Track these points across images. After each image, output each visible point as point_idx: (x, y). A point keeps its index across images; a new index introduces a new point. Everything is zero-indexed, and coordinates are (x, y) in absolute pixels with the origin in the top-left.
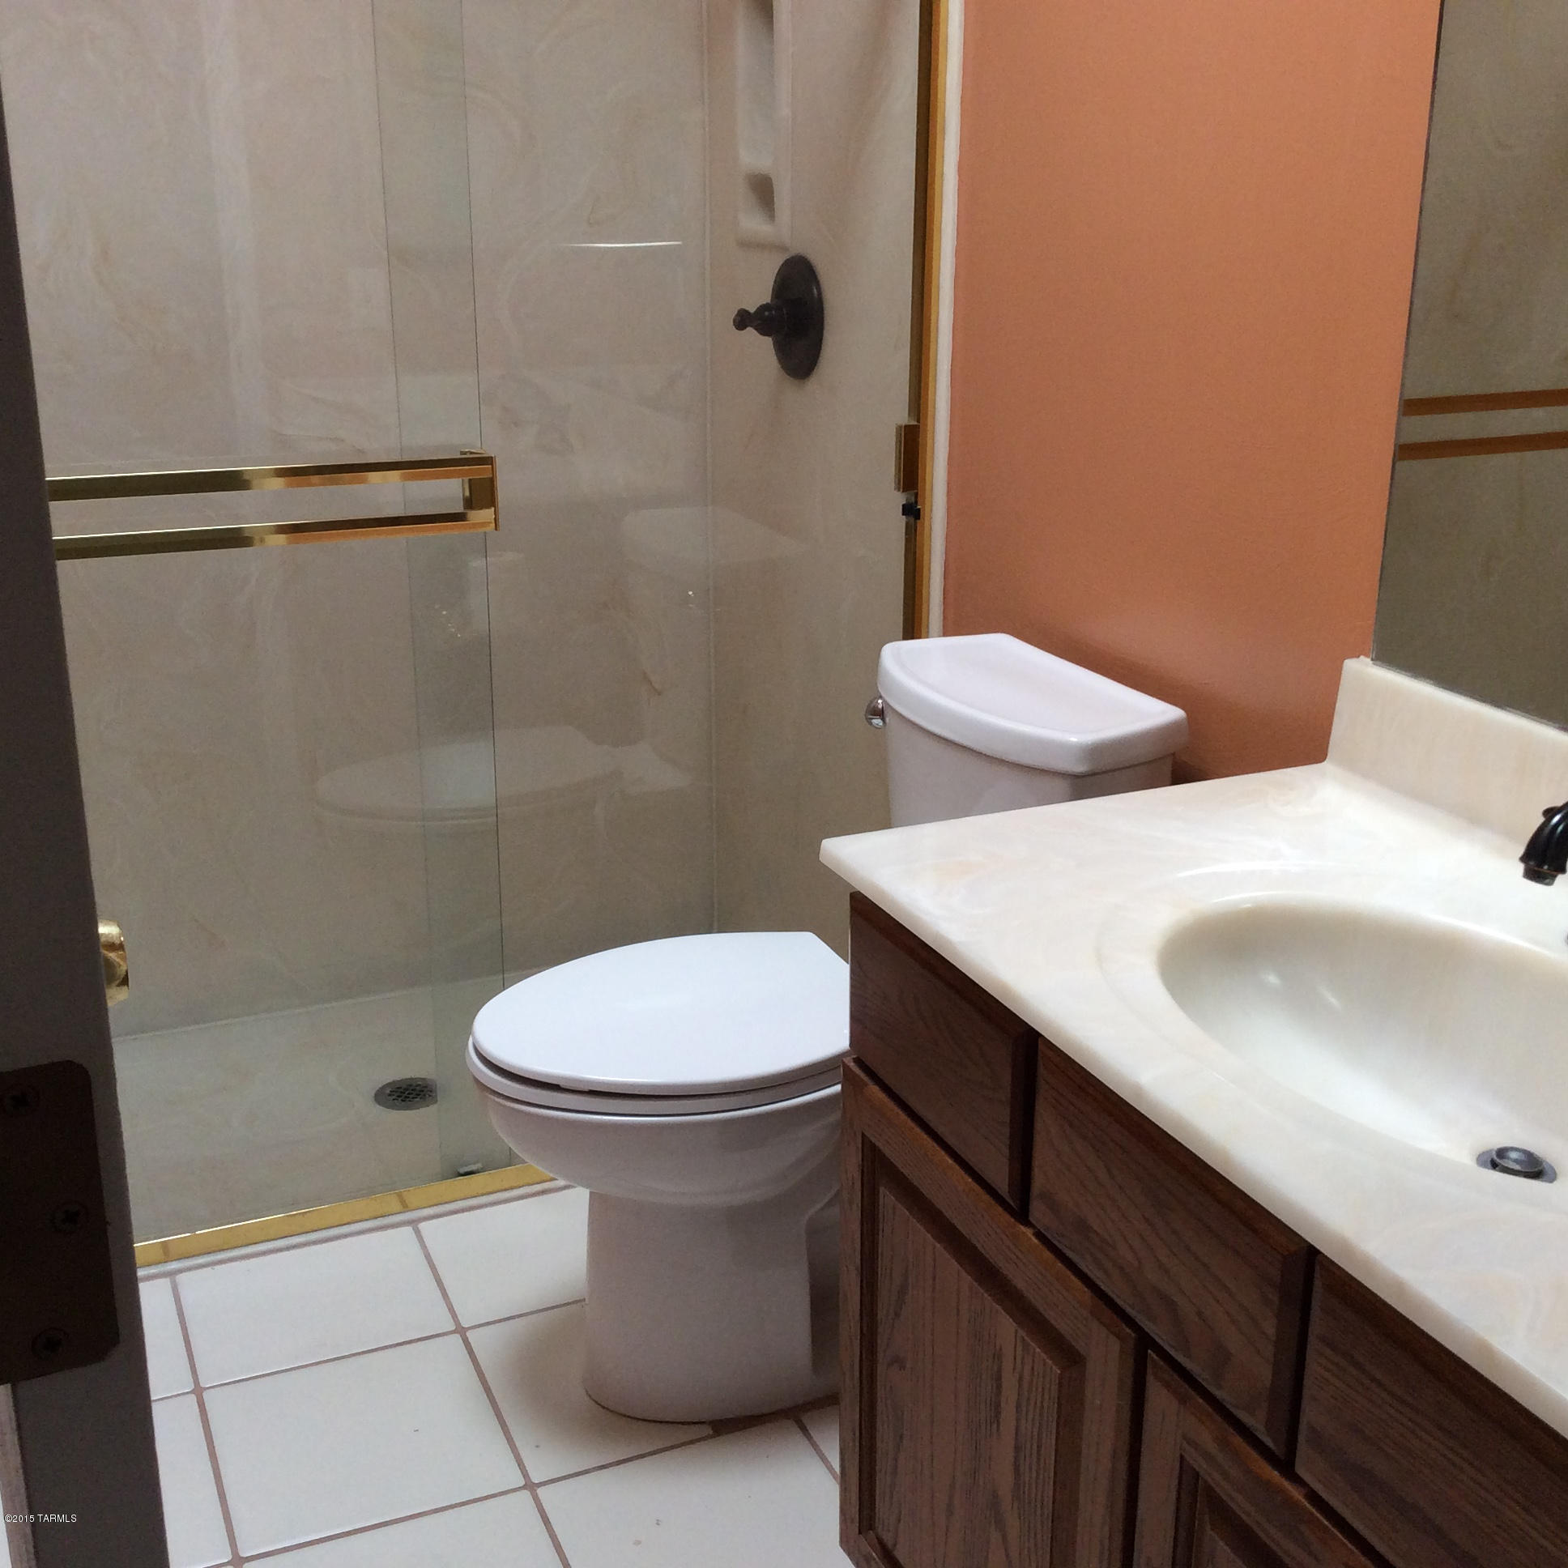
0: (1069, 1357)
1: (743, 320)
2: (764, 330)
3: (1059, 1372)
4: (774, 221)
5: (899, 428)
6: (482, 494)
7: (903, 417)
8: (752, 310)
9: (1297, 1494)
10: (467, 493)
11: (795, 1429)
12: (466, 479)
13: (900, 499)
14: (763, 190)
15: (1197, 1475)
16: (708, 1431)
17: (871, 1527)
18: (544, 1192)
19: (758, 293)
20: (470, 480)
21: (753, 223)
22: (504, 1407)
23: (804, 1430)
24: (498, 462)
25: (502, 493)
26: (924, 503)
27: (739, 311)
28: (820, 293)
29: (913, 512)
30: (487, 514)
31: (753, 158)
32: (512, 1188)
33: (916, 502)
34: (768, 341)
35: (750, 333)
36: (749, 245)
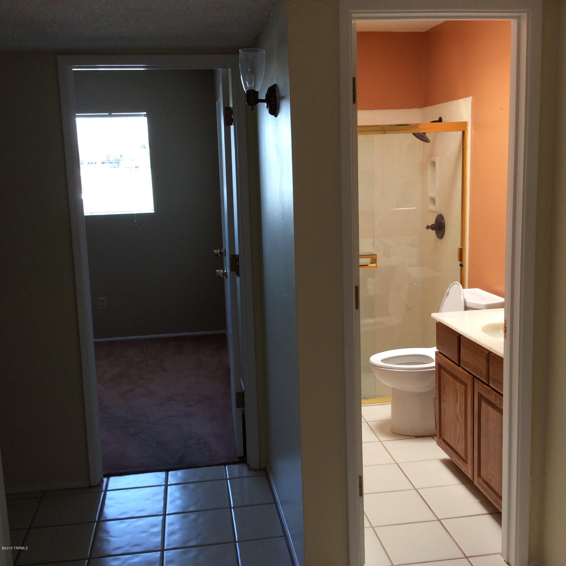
0: (466, 385)
1: (428, 227)
2: (433, 229)
3: (464, 388)
4: (435, 206)
5: (458, 248)
6: (374, 261)
7: (459, 246)
8: (430, 225)
9: (490, 388)
10: (371, 261)
11: (432, 439)
12: (371, 258)
13: (459, 263)
14: (433, 200)
15: (480, 394)
16: (415, 437)
17: (441, 437)
18: (383, 404)
19: (432, 221)
20: (372, 259)
21: (431, 207)
22: (375, 431)
23: (433, 438)
24: (377, 255)
25: (378, 261)
26: (464, 264)
27: (427, 226)
28: (444, 222)
29: (461, 265)
30: (374, 265)
31: (431, 194)
32: (375, 403)
33: (462, 264)
34: (434, 232)
35: (430, 230)
36: (430, 211)
